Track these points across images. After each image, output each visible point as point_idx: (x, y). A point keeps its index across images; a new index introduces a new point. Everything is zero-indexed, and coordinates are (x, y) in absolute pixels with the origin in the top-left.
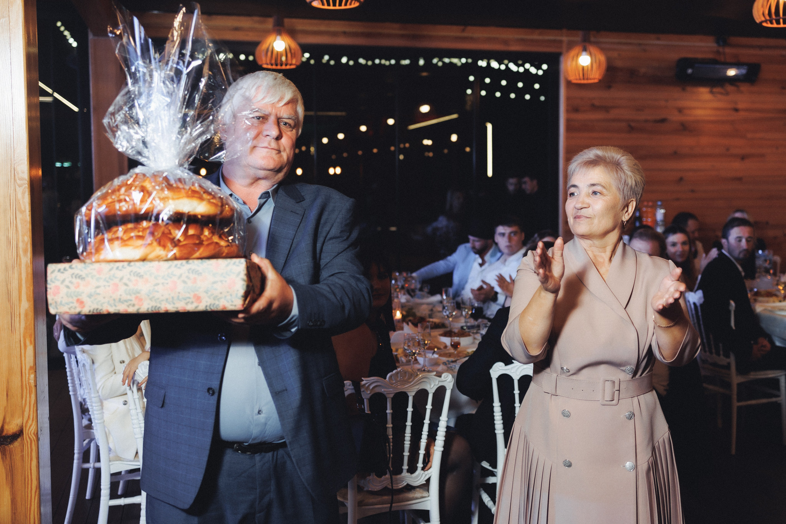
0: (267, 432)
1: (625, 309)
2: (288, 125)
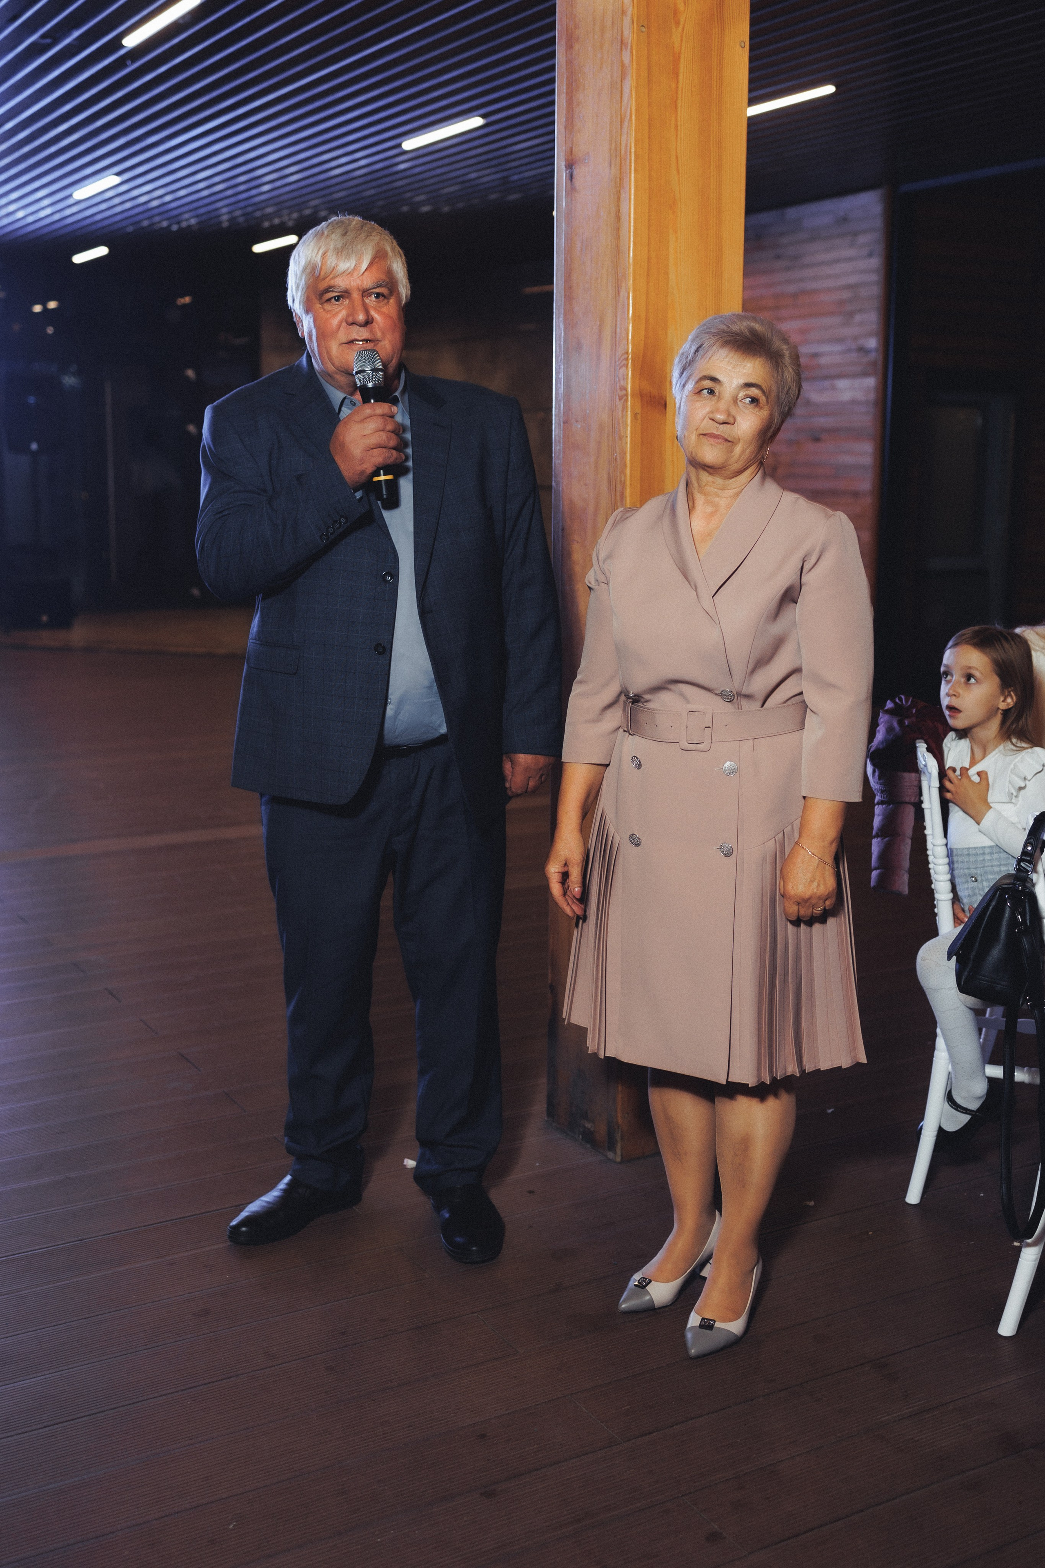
2: (378, 296)
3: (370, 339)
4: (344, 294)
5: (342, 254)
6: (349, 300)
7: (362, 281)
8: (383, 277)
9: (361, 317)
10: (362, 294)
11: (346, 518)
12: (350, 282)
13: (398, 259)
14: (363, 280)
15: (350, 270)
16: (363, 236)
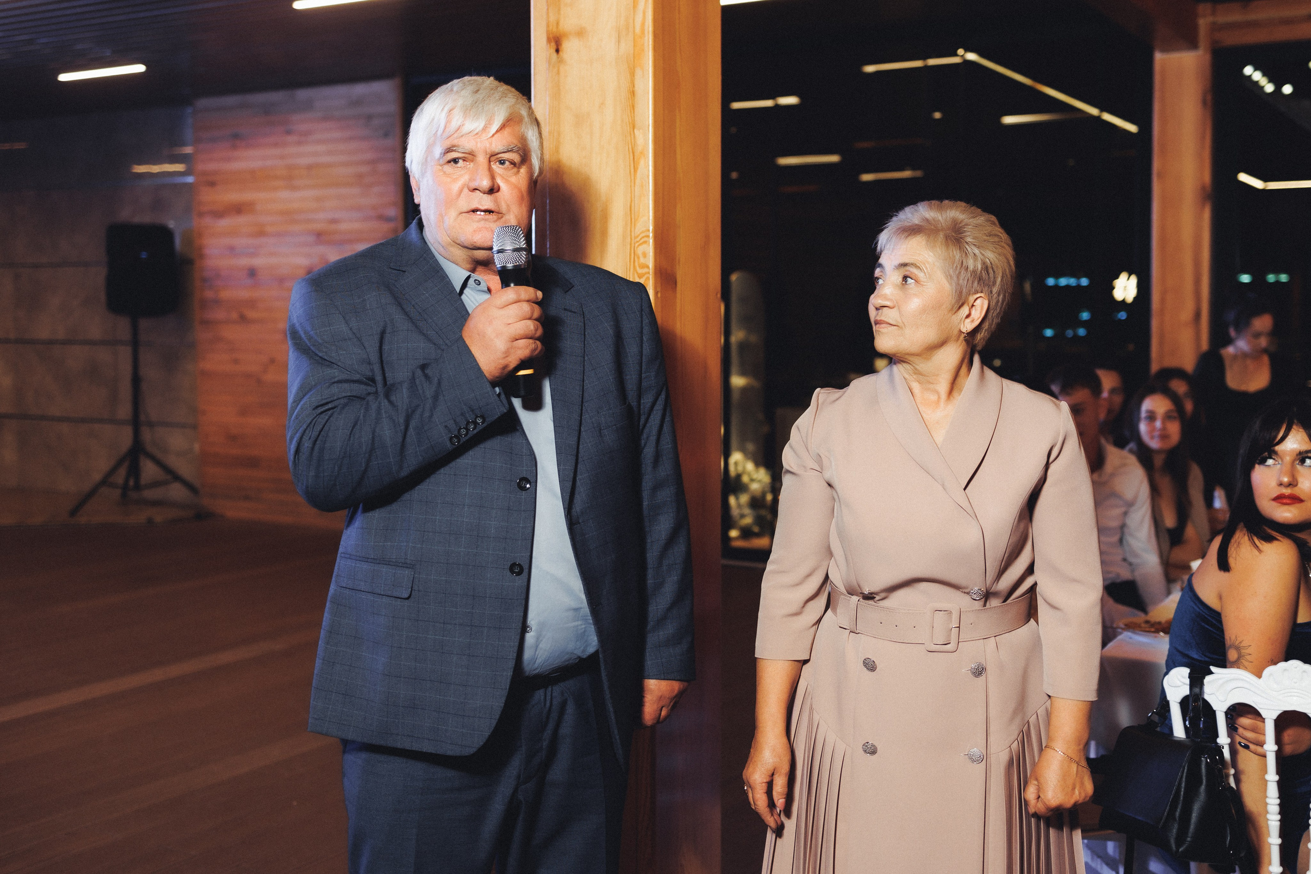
0: (538, 661)
1: (965, 489)
2: (507, 163)
3: (493, 209)
4: (470, 156)
5: (471, 112)
6: (474, 164)
7: (491, 144)
8: (515, 142)
9: (485, 183)
10: (490, 158)
11: (483, 417)
12: (477, 143)
13: (534, 127)
14: (492, 142)
15: (477, 130)
16: (497, 96)
